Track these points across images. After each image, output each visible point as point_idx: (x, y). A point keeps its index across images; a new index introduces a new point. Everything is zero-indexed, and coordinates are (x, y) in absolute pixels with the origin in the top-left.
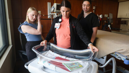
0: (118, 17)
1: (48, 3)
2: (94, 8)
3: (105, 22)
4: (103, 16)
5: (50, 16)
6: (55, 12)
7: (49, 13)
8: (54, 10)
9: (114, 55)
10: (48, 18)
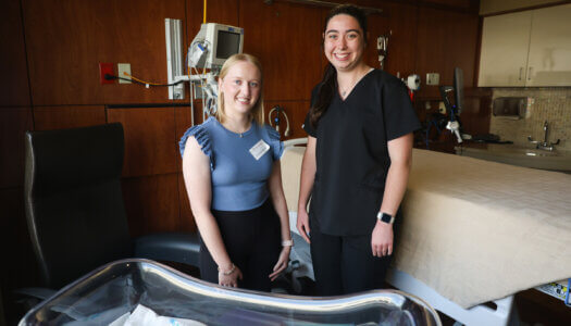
0: (481, 83)
1: (167, 21)
2: (381, 44)
3: (428, 107)
4: (421, 81)
5: (180, 86)
6: (210, 67)
7: (174, 75)
8: (203, 59)
9: (558, 291)
10: (171, 97)
